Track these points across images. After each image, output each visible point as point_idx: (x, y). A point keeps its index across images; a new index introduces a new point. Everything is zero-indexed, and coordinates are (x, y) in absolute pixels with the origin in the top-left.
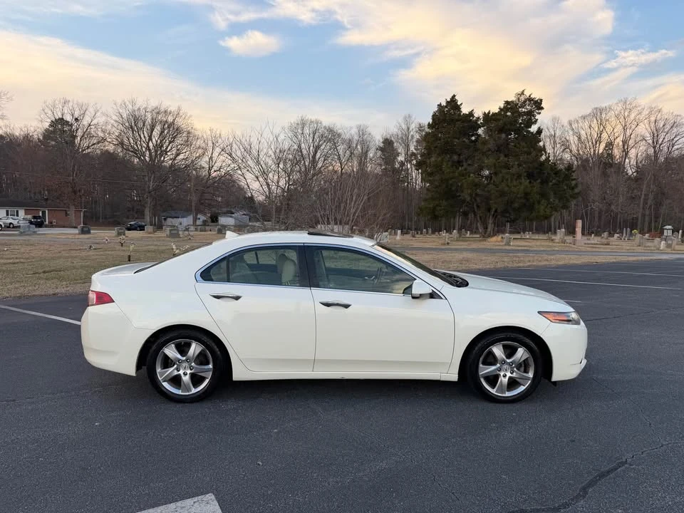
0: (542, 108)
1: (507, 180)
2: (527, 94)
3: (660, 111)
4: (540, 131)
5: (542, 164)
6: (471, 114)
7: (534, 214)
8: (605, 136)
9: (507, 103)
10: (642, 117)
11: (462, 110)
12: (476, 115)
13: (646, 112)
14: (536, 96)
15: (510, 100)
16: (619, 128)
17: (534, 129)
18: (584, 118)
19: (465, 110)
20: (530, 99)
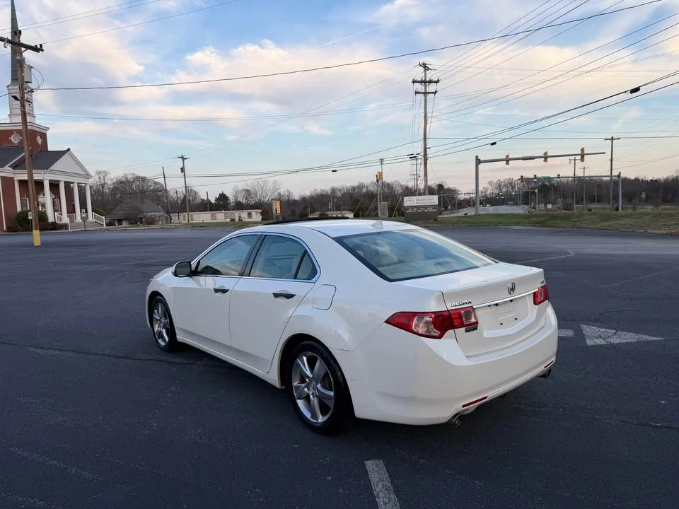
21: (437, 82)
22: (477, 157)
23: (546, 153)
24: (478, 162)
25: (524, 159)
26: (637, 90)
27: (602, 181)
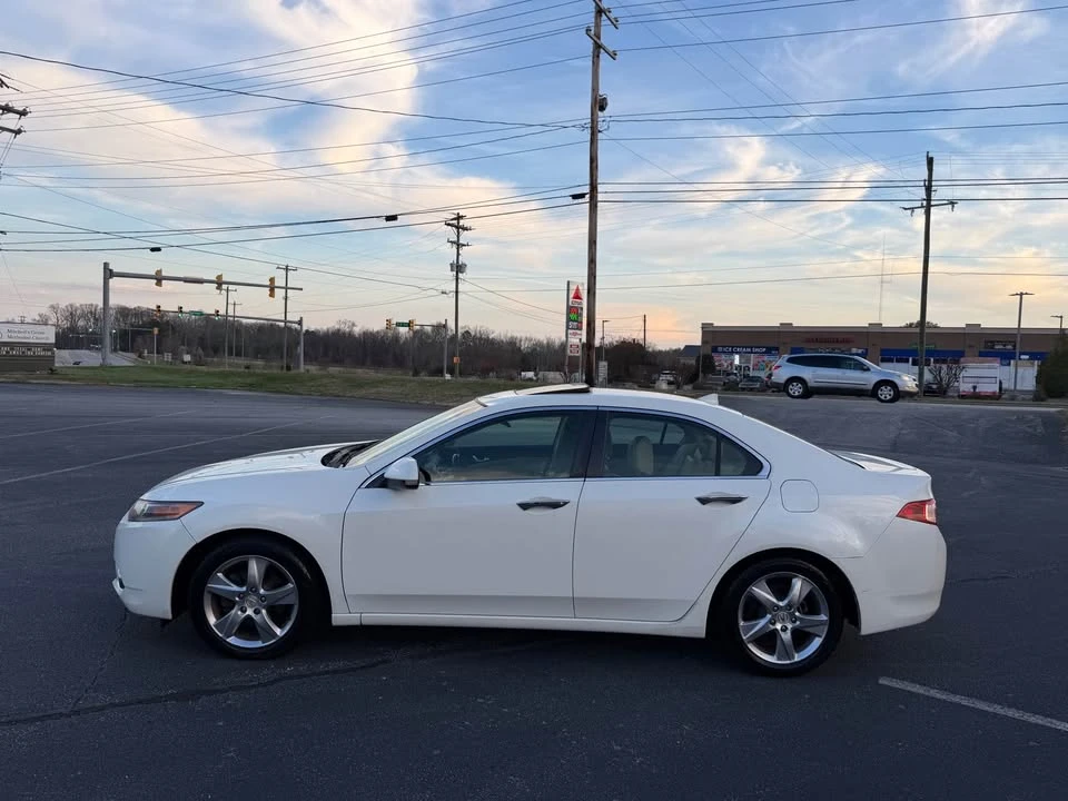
21: (23, 113)
22: (106, 265)
23: (219, 277)
24: (109, 274)
25: (186, 280)
26: (393, 218)
27: (241, 324)
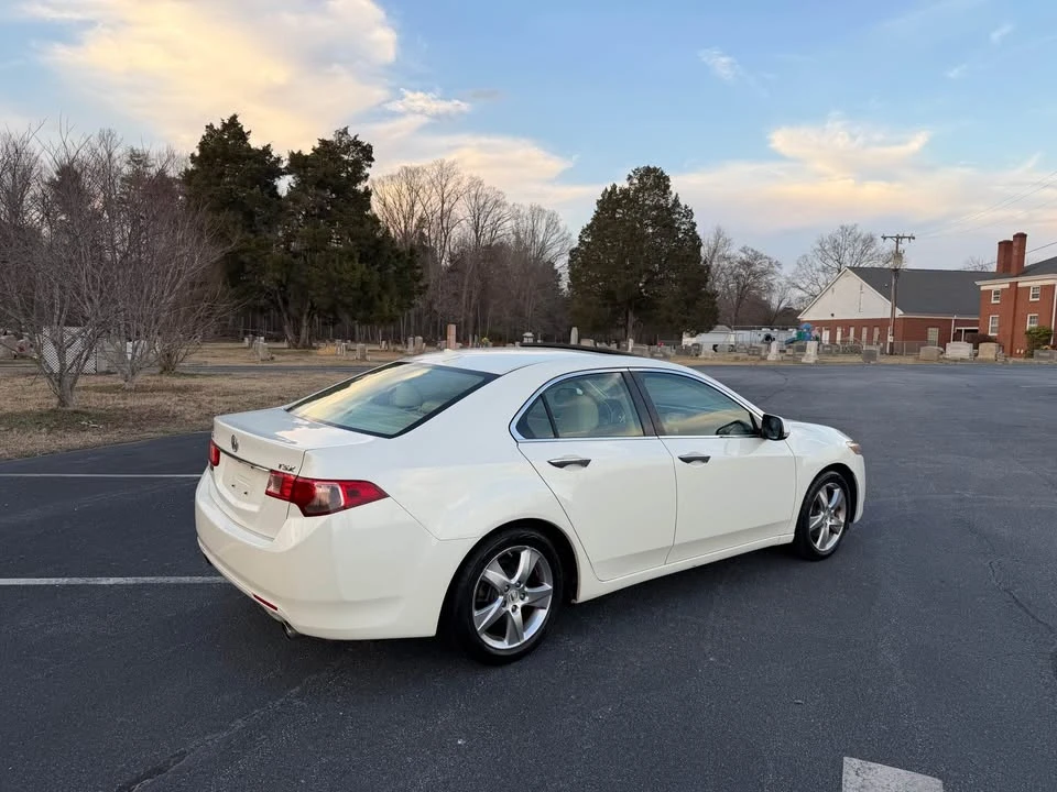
0: (372, 160)
1: (334, 261)
2: (352, 133)
3: (480, 183)
4: (368, 193)
5: (379, 242)
6: (267, 151)
7: (375, 315)
8: (418, 208)
9: (324, 142)
10: (461, 188)
11: (249, 141)
12: (274, 154)
13: (465, 183)
14: (364, 139)
15: (327, 139)
16: (436, 199)
17: (361, 187)
18: (392, 178)
19: (255, 142)
20: (357, 144)
